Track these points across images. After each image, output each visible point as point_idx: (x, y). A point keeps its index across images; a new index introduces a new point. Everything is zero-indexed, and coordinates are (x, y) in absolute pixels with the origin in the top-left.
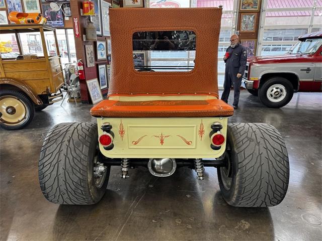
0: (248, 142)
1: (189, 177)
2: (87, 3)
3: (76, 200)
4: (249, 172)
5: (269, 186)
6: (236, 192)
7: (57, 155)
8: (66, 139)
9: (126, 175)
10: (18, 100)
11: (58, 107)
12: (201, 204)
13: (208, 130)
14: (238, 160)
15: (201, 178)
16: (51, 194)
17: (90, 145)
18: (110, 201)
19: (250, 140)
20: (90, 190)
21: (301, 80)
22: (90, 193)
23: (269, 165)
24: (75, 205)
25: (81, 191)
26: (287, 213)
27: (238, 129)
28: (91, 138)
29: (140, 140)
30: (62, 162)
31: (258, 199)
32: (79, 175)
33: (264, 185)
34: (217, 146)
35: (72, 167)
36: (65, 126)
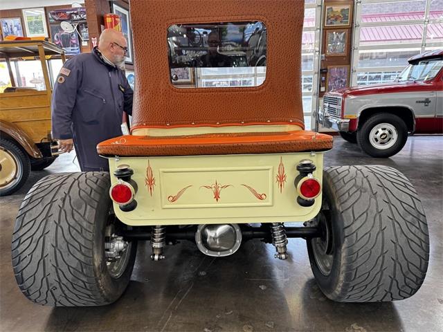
0: (359, 192)
1: (262, 258)
2: (111, 17)
3: (77, 299)
4: (362, 242)
5: (397, 264)
6: (342, 277)
7: (43, 223)
8: (59, 197)
9: (159, 255)
10: (5, 151)
11: (68, 165)
12: (284, 299)
13: (291, 175)
14: (343, 224)
15: (283, 256)
16: (33, 290)
17: (98, 205)
18: (135, 299)
19: (361, 189)
20: (99, 281)
21: (417, 116)
22: (98, 285)
23: (395, 230)
24: (77, 308)
25: (83, 281)
26: (425, 311)
27: (339, 174)
28: (100, 194)
29: (180, 194)
30: (51, 235)
31: (378, 288)
32: (79, 255)
33: (389, 263)
34: (308, 199)
35: (68, 243)
36: (61, 178)
